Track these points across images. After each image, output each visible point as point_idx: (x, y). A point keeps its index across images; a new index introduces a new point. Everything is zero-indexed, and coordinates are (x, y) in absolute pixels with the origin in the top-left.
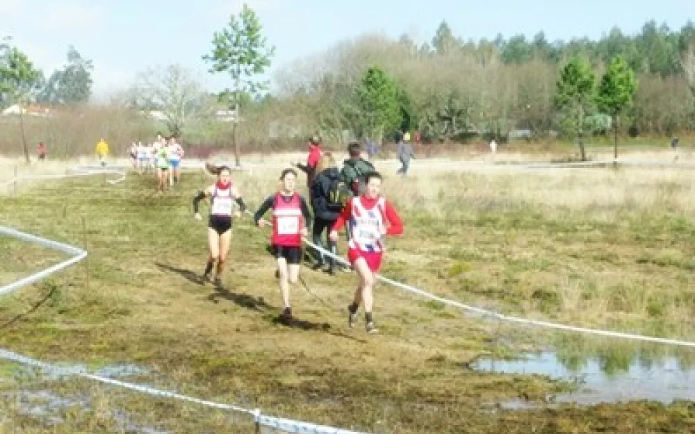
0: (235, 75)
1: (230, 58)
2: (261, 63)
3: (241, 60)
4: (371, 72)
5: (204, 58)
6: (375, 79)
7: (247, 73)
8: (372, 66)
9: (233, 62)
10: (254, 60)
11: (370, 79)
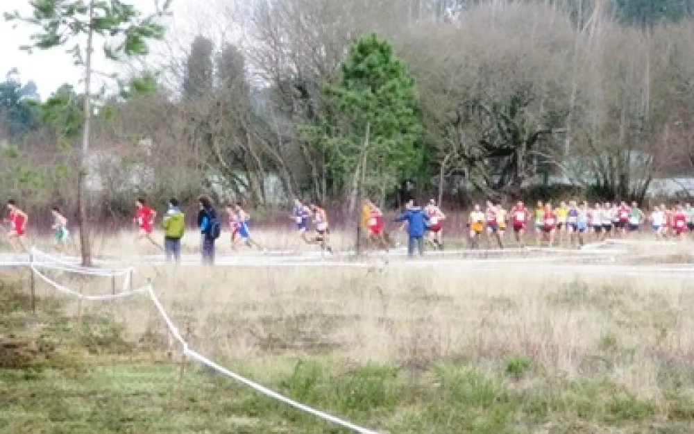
0: (82, 59)
1: (69, 20)
2: (143, 32)
3: (97, 24)
4: (363, 50)
5: (9, 17)
6: (370, 66)
7: (109, 53)
8: (365, 37)
9: (77, 27)
10: (124, 26)
11: (362, 66)
